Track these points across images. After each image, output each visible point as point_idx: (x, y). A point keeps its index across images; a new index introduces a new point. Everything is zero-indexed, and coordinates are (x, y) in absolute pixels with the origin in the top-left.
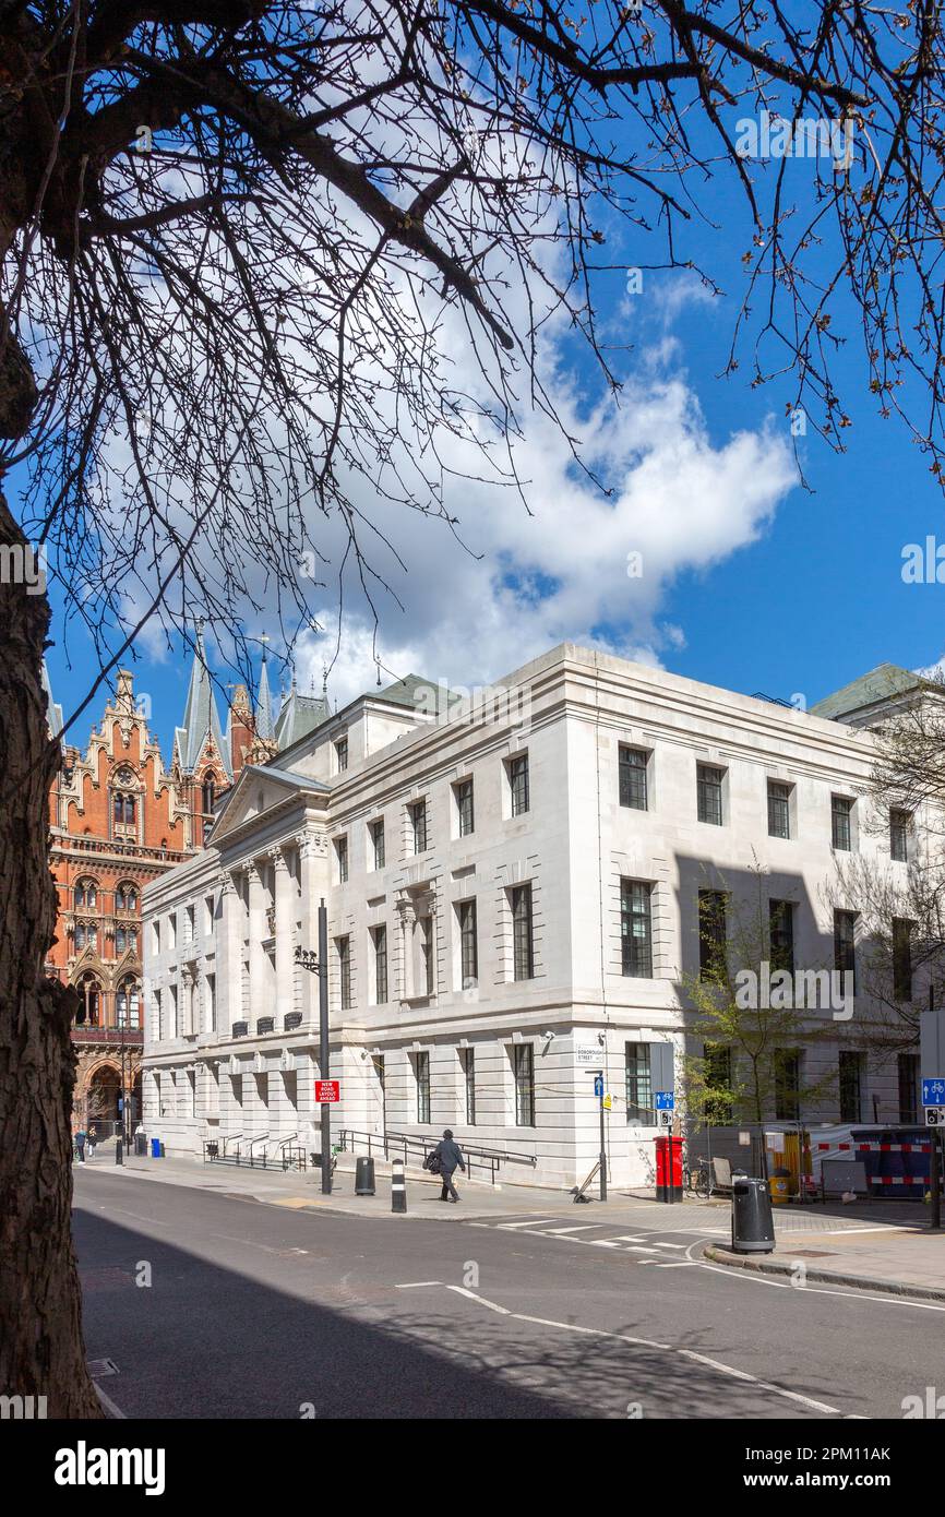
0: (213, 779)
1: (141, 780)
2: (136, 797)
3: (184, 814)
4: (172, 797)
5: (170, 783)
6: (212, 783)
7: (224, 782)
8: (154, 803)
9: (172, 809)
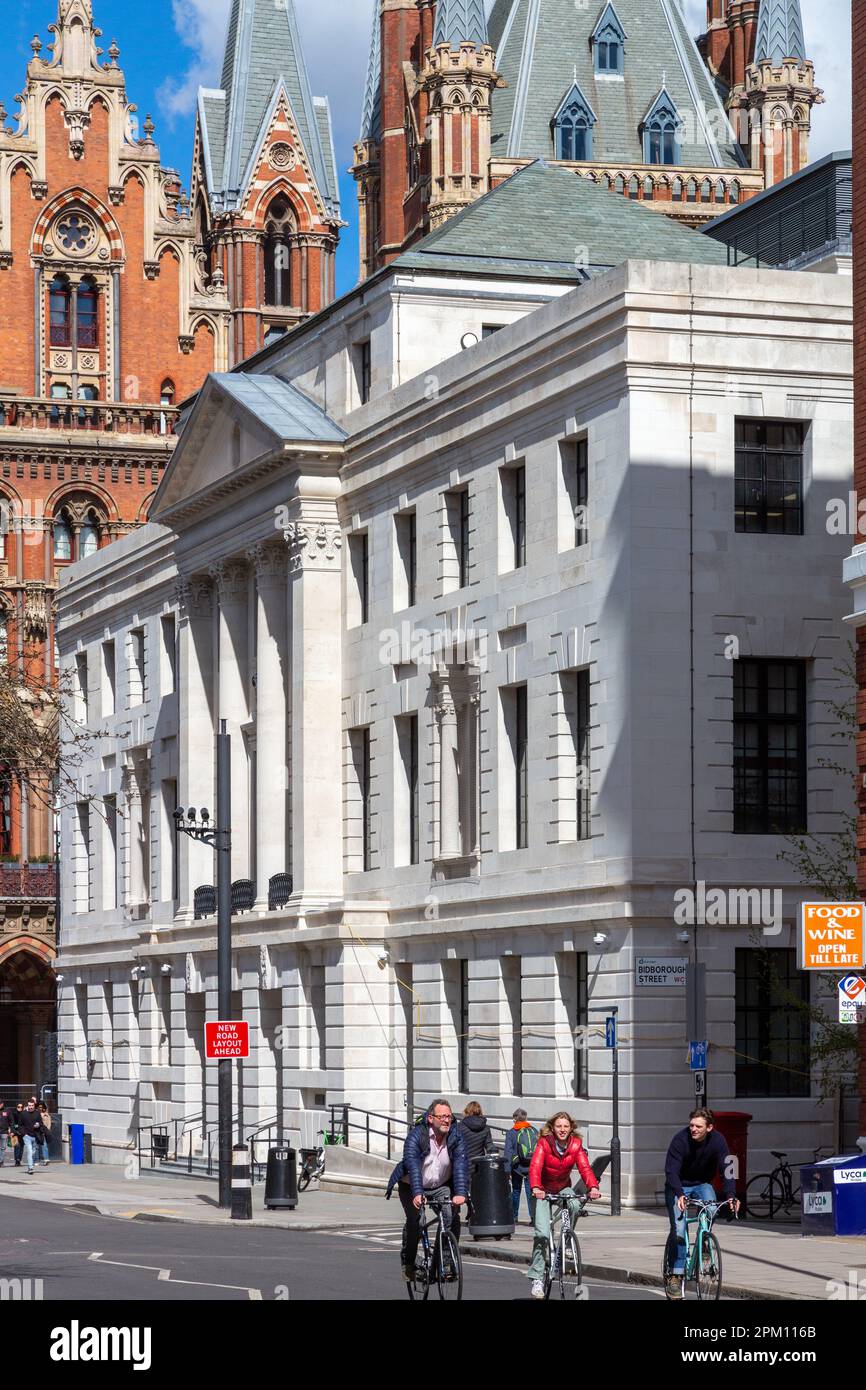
0: (289, 218)
1: (110, 236)
2: (101, 278)
3: (216, 312)
4: (189, 270)
5: (181, 237)
6: (287, 227)
7: (315, 220)
8: (143, 291)
9: (187, 299)
